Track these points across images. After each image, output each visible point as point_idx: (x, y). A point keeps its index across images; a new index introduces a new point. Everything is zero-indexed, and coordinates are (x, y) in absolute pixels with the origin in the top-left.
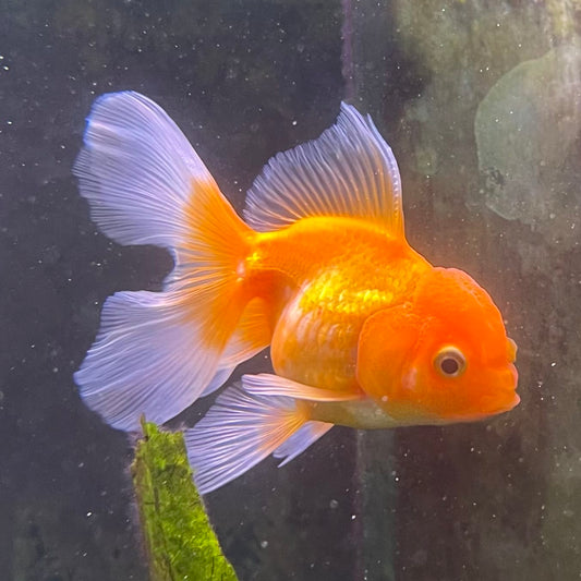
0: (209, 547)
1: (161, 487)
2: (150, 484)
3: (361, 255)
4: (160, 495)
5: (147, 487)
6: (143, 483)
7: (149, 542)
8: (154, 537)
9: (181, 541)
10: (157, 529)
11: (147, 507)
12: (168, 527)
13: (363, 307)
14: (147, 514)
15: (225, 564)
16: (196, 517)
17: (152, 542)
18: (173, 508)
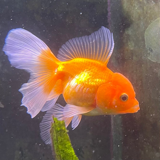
0: (72, 152)
1: (58, 136)
2: (55, 135)
3: (94, 69)
4: (58, 138)
5: (54, 136)
6: (53, 134)
7: (55, 151)
8: (56, 149)
9: (64, 150)
10: (57, 147)
11: (55, 141)
12: (60, 147)
13: (97, 83)
14: (54, 143)
15: (76, 157)
16: (68, 144)
17: (56, 151)
18: (61, 141)
